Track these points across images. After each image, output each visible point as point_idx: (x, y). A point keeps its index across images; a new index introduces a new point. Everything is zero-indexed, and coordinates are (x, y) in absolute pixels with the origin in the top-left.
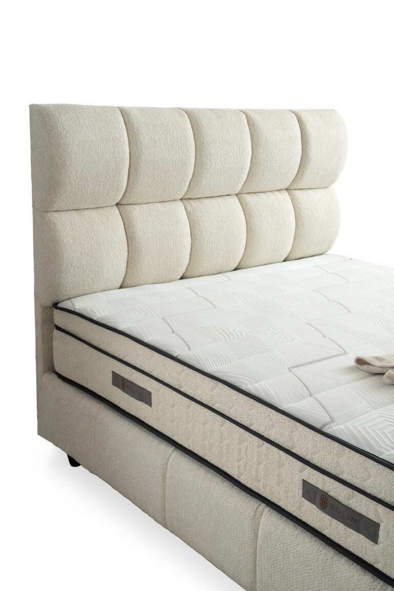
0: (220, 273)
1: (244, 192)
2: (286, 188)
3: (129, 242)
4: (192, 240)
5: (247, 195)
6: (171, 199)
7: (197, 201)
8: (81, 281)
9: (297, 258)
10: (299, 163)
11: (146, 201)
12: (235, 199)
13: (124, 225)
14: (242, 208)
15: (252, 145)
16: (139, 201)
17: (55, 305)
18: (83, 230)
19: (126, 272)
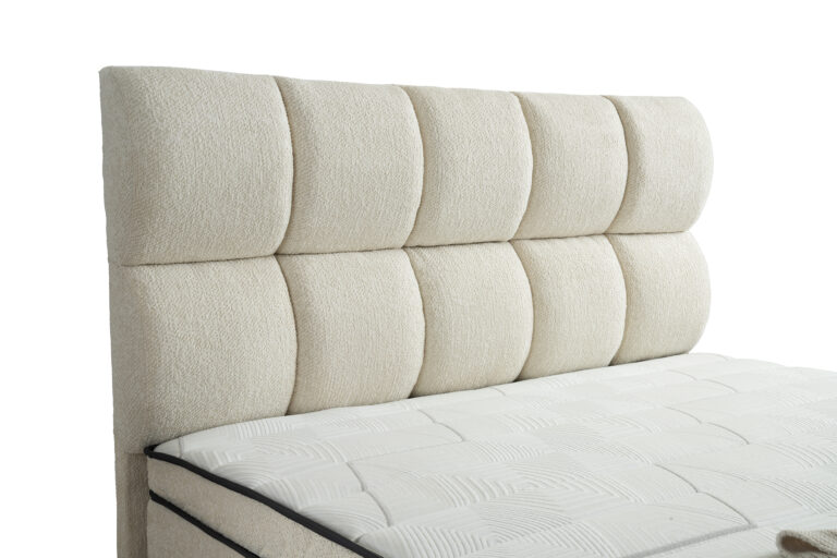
0: (487, 386)
1: (525, 235)
2: (603, 231)
3: (300, 323)
4: (426, 321)
5: (532, 242)
6: (381, 245)
7: (434, 251)
8: (199, 398)
9: (635, 358)
10: (624, 184)
11: (332, 248)
12: (509, 248)
13: (289, 290)
14: (523, 264)
15: (533, 149)
16: (319, 248)
17: (150, 450)
18: (203, 298)
19: (296, 381)
